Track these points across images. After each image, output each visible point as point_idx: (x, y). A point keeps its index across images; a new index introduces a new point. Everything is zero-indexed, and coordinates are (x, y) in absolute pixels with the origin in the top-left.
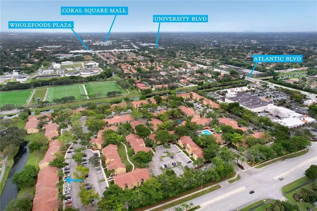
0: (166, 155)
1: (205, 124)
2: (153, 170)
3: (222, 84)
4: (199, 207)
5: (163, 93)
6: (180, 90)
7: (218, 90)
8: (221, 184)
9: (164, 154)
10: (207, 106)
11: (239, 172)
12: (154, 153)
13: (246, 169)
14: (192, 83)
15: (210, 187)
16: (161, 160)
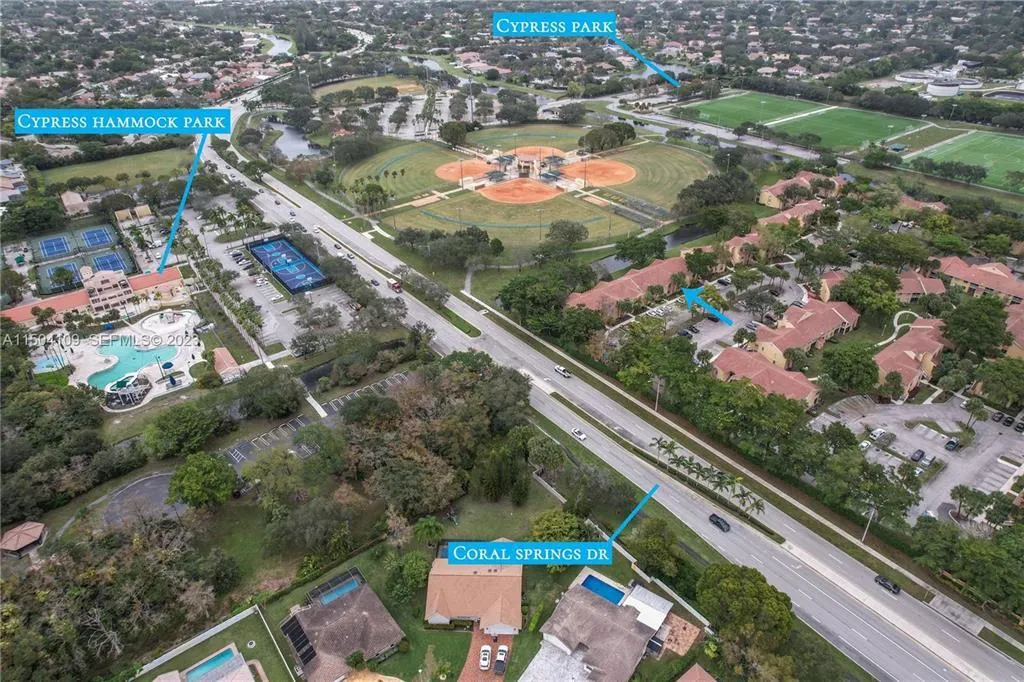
0: (947, 429)
4: (780, 540)
8: (943, 602)
9: (953, 424)
12: (929, 401)
16: (911, 425)
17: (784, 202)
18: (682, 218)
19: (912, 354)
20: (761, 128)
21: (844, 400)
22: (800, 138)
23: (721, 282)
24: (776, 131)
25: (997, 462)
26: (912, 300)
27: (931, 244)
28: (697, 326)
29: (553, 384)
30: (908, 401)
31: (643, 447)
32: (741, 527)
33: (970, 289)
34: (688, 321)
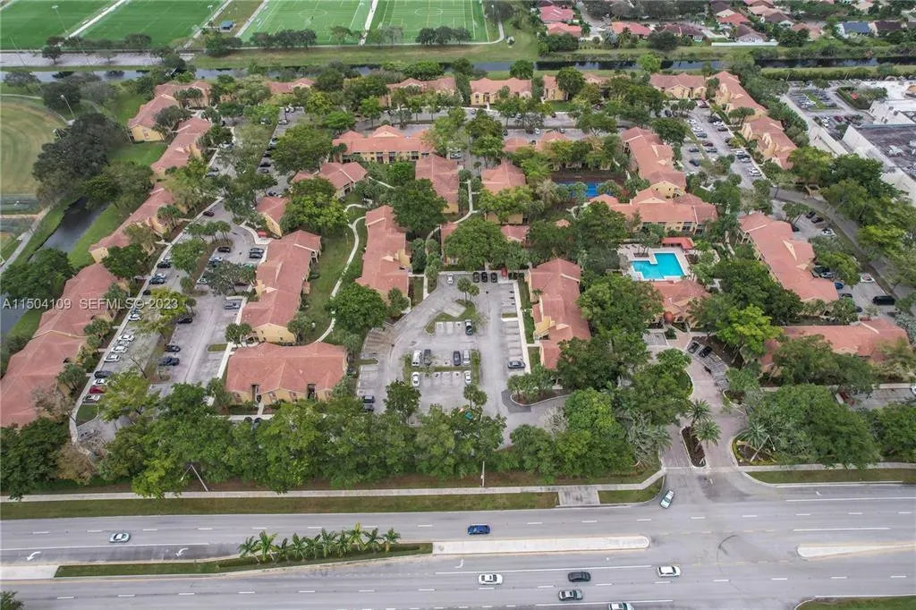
0: (456, 314)
1: (681, 226)
2: (379, 358)
3: (898, 51)
4: (427, 548)
5: (616, 59)
6: (692, 55)
7: (853, 77)
8: (567, 494)
9: (456, 306)
10: (750, 145)
11: (672, 466)
12: (426, 294)
13: (713, 465)
14: (760, 29)
15: (517, 490)
16: (431, 329)
17: (163, 131)
18: (58, 200)
19: (390, 259)
20: (74, 41)
21: (367, 339)
22: (128, 42)
23: (162, 266)
24: (95, 40)
25: (503, 323)
26: (346, 191)
27: (325, 126)
28: (174, 342)
29: (48, 556)
30: (413, 305)
31: (228, 554)
32: (388, 565)
33: (378, 158)
34: (159, 342)
